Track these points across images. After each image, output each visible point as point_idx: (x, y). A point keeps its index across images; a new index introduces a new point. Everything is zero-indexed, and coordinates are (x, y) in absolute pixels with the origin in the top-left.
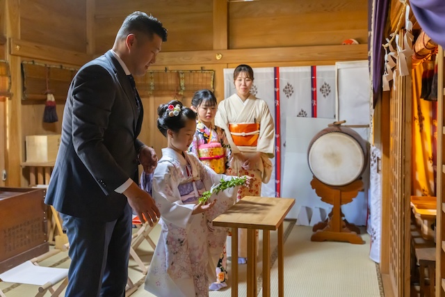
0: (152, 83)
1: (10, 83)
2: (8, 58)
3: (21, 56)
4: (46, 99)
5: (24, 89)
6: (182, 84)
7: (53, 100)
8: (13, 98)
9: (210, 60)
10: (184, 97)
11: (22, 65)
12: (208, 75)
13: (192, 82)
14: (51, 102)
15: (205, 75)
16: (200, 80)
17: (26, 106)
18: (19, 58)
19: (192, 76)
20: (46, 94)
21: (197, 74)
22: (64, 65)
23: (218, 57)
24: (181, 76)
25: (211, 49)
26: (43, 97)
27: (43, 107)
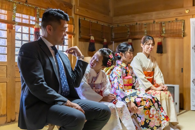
0: (146, 31)
1: (74, 28)
2: (73, 15)
3: (79, 15)
4: (90, 38)
5: (80, 32)
6: (164, 30)
7: (93, 39)
8: (75, 36)
9: (181, 14)
10: (165, 37)
11: (79, 20)
12: (180, 23)
13: (170, 28)
14: (92, 40)
15: (178, 23)
16: (175, 27)
17: (80, 42)
18: (78, 16)
19: (170, 25)
20: (90, 36)
21: (173, 23)
22: (98, 22)
23: (187, 12)
24: (163, 25)
25: (182, 7)
26: (88, 37)
27: (88, 44)
